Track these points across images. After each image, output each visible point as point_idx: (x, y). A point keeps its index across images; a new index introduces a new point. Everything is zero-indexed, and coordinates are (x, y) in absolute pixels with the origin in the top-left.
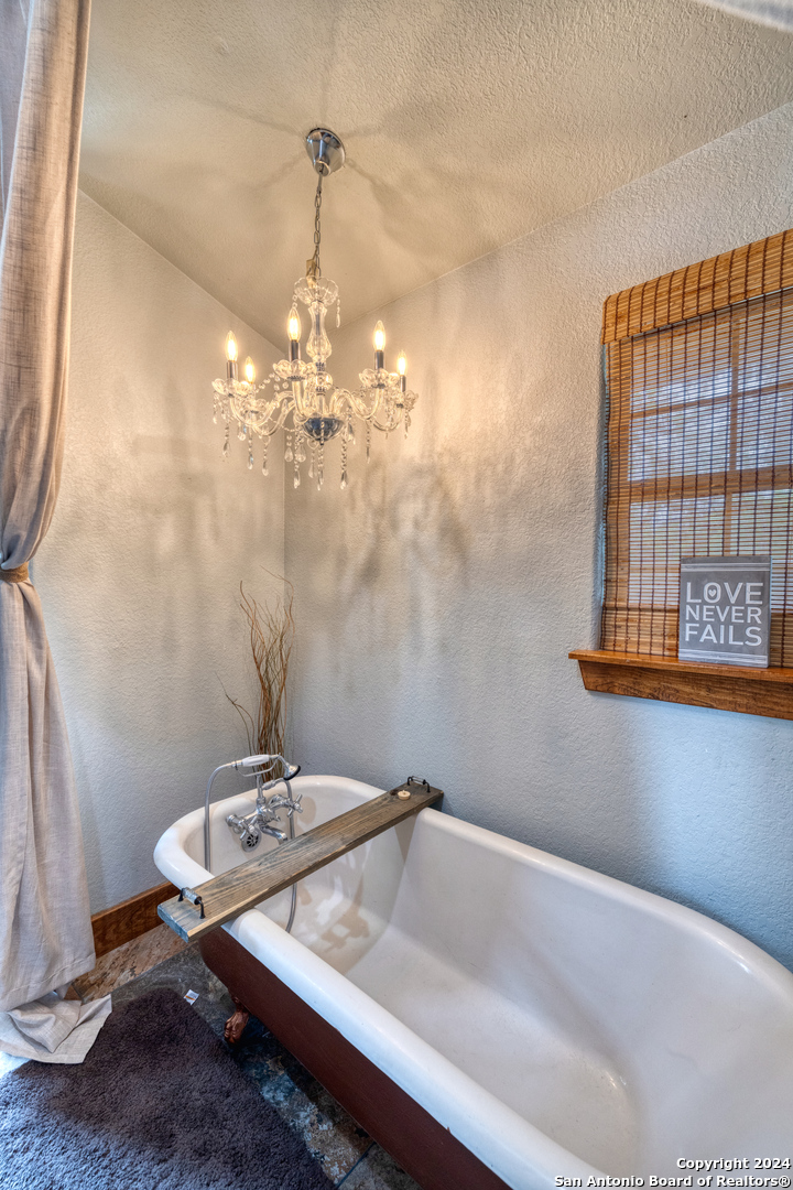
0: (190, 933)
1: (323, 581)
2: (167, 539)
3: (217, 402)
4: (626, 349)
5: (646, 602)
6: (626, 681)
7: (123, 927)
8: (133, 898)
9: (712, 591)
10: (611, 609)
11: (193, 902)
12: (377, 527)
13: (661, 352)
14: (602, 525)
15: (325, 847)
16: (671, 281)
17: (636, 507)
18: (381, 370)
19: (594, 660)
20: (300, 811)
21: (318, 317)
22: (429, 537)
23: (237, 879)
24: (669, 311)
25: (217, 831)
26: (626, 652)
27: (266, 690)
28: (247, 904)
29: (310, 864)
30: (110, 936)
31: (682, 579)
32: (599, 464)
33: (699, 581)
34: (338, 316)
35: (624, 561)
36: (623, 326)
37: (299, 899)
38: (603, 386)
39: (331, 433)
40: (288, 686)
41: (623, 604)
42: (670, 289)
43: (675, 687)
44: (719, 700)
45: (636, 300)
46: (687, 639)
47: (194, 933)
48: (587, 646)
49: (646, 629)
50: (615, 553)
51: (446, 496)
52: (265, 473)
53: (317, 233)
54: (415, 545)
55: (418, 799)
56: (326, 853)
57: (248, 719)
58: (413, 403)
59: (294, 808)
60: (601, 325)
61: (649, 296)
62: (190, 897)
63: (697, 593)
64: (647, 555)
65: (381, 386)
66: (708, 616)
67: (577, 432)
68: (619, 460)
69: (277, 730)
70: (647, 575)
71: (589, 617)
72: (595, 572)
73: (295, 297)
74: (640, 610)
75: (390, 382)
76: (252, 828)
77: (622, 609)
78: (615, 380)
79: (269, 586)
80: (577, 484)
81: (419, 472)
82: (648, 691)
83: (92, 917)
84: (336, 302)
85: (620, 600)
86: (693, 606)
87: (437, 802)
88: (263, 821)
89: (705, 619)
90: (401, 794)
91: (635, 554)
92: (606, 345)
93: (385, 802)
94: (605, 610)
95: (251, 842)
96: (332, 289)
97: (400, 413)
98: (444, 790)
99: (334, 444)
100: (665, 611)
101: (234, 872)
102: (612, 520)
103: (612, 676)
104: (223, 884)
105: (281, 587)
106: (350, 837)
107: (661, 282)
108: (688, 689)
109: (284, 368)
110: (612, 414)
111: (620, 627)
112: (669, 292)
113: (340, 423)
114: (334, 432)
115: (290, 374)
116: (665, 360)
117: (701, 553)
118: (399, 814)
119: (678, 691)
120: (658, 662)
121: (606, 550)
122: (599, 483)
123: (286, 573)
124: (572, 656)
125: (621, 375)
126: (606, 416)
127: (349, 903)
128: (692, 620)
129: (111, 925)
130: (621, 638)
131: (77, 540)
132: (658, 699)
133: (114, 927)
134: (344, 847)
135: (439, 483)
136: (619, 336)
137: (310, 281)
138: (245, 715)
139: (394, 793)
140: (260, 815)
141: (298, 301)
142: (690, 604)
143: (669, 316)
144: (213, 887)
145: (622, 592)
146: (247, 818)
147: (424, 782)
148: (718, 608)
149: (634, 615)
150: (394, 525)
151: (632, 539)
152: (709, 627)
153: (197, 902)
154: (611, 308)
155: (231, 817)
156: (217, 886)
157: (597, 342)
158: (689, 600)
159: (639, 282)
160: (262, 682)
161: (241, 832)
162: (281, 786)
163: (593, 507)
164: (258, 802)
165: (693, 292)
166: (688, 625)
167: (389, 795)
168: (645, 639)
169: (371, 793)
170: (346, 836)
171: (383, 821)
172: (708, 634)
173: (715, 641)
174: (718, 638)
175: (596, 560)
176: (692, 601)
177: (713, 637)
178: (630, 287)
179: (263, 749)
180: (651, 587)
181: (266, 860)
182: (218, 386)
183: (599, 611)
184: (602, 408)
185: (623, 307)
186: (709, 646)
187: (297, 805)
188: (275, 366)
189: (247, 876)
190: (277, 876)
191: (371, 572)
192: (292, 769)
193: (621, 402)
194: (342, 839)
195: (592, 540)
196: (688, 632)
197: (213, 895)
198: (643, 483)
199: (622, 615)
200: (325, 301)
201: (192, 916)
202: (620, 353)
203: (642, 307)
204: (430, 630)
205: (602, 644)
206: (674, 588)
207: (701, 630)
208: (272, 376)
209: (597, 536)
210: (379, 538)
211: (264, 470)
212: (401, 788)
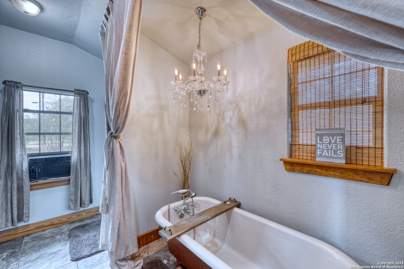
0: (168, 239)
1: (201, 136)
2: (156, 125)
3: (171, 87)
4: (296, 64)
5: (305, 143)
6: (299, 168)
7: (144, 241)
8: (147, 232)
9: (326, 139)
10: (294, 145)
11: (168, 230)
12: (218, 120)
13: (307, 65)
14: (290, 119)
15: (205, 217)
16: (309, 43)
17: (300, 112)
18: (219, 76)
19: (288, 161)
20: (196, 207)
21: (200, 61)
22: (234, 123)
23: (180, 225)
24: (308, 53)
25: (172, 212)
26: (299, 158)
27: (185, 171)
28: (183, 232)
29: (201, 222)
30: (141, 243)
31: (317, 135)
32: (288, 99)
33: (321, 136)
34: (206, 60)
35: (297, 130)
36: (294, 58)
37: (196, 235)
38: (289, 75)
39: (204, 94)
40: (191, 169)
41: (297, 143)
42: (309, 46)
43: (315, 170)
44: (329, 174)
45: (298, 49)
46: (318, 154)
47: (169, 239)
48: (286, 156)
49: (305, 151)
50: (294, 127)
51: (240, 110)
52: (185, 106)
53: (200, 36)
54: (230, 125)
55: (233, 204)
56: (205, 219)
57: (179, 179)
58: (229, 83)
59: (194, 206)
60: (287, 57)
61: (302, 48)
62: (168, 229)
63: (321, 140)
64: (305, 128)
65: (219, 81)
66: (325, 147)
67: (281, 90)
68: (295, 98)
69: (188, 182)
70: (305, 134)
71: (286, 147)
72: (288, 133)
73: (193, 55)
74: (303, 145)
75: (222, 79)
76: (182, 212)
77: (297, 145)
78: (292, 73)
79: (185, 138)
80: (281, 106)
81: (231, 103)
82: (306, 171)
83: (137, 236)
84: (205, 56)
85: (296, 142)
86: (320, 144)
87: (239, 206)
88: (185, 210)
89: (324, 148)
90: (227, 203)
91: (301, 128)
92: (289, 64)
93: (222, 205)
94: (291, 145)
95: (182, 216)
96: (204, 52)
97: (225, 87)
98: (241, 202)
99: (205, 97)
100: (311, 145)
101: (179, 223)
102: (293, 117)
103: (294, 166)
104: (176, 226)
105: (188, 138)
106: (212, 215)
107: (306, 44)
108: (319, 170)
109: (192, 78)
110: (292, 84)
111: (297, 150)
112: (308, 47)
113: (207, 91)
114: (205, 94)
115: (193, 79)
116: (308, 67)
117: (322, 128)
118: (227, 209)
119: (316, 171)
120: (309, 162)
121: (291, 126)
122: (288, 106)
123: (190, 134)
124: (281, 160)
125: (294, 72)
126: (290, 84)
127: (211, 237)
128: (320, 148)
129: (141, 239)
130: (297, 154)
131: (132, 126)
132: (309, 173)
133: (142, 240)
134: (210, 218)
135: (237, 106)
136: (293, 60)
137: (197, 50)
138: (178, 178)
139: (225, 202)
140: (184, 208)
141: (195, 56)
142: (319, 143)
143: (308, 54)
144: (173, 227)
145: (297, 139)
146: (181, 208)
147: (235, 199)
148: (328, 144)
149: (301, 147)
150: (223, 119)
151: (299, 123)
152: (325, 151)
153: (169, 231)
154: (290, 52)
155: (176, 208)
156: (174, 227)
157: (286, 62)
158: (318, 142)
159: (299, 44)
160: (183, 167)
161: (179, 213)
162: (190, 200)
163: (286, 113)
164: (184, 204)
165: (316, 47)
166: (318, 150)
167: (223, 203)
168: (305, 154)
169: (218, 202)
170: (211, 215)
171: (222, 211)
172: (325, 153)
173: (328, 155)
174: (328, 154)
175: (288, 130)
176: (320, 142)
177: (327, 154)
178: (296, 45)
179: (184, 188)
180: (306, 138)
181: (188, 220)
182: (173, 83)
183: (289, 146)
184: (288, 82)
185: (294, 52)
186: (325, 157)
187: (195, 205)
188: (189, 77)
189: (183, 225)
190: (191, 225)
191: (216, 133)
192: (194, 194)
193: (294, 80)
194: (210, 215)
195: (286, 123)
196: (319, 152)
197: (173, 229)
198: (303, 105)
199: (297, 147)
200: (202, 56)
201: (168, 234)
202: (294, 65)
203: (300, 52)
204: (235, 151)
205: (291, 156)
206: (314, 138)
207: (323, 152)
208: (188, 80)
209: (288, 122)
210: (219, 123)
211: (185, 105)
212: (227, 201)
